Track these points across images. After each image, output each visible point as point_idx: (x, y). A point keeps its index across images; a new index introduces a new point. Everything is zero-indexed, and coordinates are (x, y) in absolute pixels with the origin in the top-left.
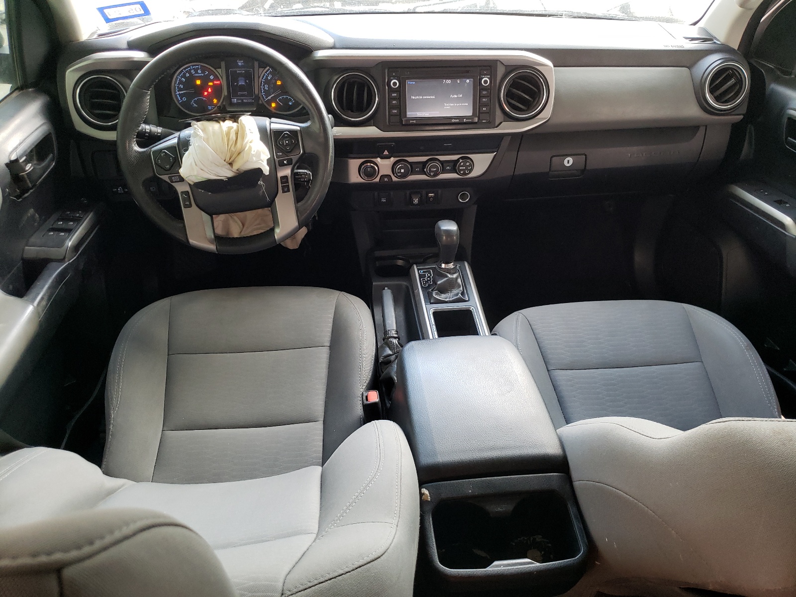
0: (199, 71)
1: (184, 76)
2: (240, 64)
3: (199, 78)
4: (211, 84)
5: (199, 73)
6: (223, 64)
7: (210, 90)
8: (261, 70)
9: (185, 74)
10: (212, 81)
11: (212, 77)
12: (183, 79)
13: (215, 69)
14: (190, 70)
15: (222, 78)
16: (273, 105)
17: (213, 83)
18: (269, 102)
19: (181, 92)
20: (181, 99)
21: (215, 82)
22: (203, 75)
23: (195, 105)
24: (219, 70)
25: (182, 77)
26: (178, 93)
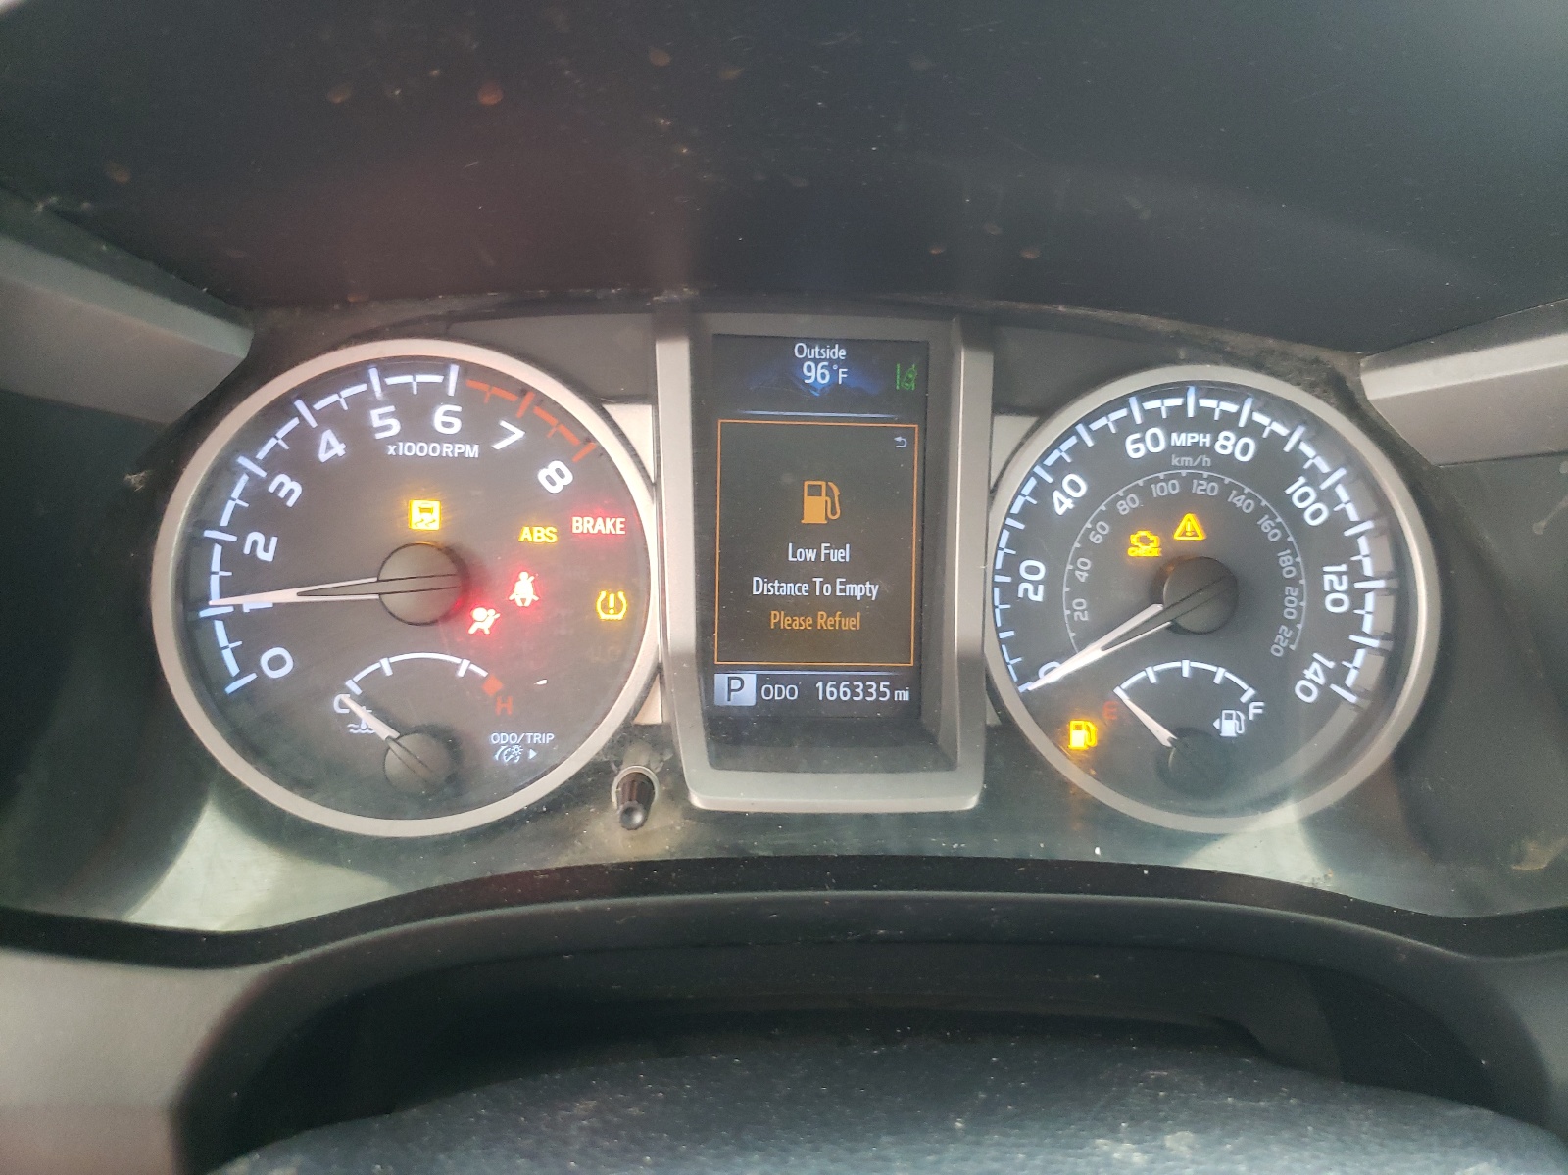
0: (444, 418)
1: (298, 459)
2: (816, 375)
3: (437, 476)
4: (539, 535)
5: (441, 438)
6: (673, 361)
7: (524, 591)
8: (1009, 428)
9: (305, 439)
10: (558, 510)
11: (555, 476)
12: (288, 487)
13: (597, 401)
14: (362, 403)
15: (654, 486)
16: (1082, 736)
17: (565, 531)
18: (1052, 711)
19: (251, 602)
20: (247, 662)
21: (581, 525)
22: (472, 451)
23: (370, 723)
24: (635, 419)
25: (273, 464)
26: (218, 605)
